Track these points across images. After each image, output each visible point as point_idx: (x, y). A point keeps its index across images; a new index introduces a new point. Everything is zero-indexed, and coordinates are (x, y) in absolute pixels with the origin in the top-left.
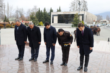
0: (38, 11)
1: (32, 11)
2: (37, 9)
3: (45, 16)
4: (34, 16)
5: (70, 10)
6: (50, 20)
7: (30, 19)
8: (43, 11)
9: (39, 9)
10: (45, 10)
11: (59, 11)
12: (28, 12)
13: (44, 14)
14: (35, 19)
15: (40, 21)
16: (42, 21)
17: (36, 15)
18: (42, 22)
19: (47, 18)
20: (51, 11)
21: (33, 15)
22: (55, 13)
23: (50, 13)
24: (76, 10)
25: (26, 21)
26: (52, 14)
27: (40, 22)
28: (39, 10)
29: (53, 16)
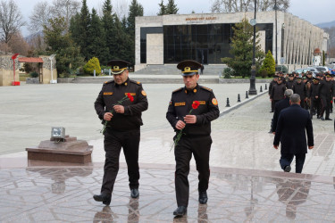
0: (79, 11)
1: (52, 11)
2: (75, 5)
3: (111, 35)
4: (64, 34)
5: (216, 8)
6: (131, 49)
7: (44, 46)
8: (100, 14)
9: (81, 5)
10: (108, 8)
11: (170, 9)
12: (35, 19)
13: (106, 27)
14: (66, 45)
15: (88, 54)
16: (98, 55)
17: (72, 29)
18: (96, 59)
19: (120, 41)
20: (136, 11)
21: (57, 31)
22: (151, 18)
23: (132, 20)
24: (239, 5)
25: (30, 54)
26: (140, 24)
27: (87, 59)
28: (85, 9)
29: (145, 31)
